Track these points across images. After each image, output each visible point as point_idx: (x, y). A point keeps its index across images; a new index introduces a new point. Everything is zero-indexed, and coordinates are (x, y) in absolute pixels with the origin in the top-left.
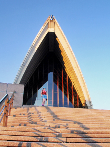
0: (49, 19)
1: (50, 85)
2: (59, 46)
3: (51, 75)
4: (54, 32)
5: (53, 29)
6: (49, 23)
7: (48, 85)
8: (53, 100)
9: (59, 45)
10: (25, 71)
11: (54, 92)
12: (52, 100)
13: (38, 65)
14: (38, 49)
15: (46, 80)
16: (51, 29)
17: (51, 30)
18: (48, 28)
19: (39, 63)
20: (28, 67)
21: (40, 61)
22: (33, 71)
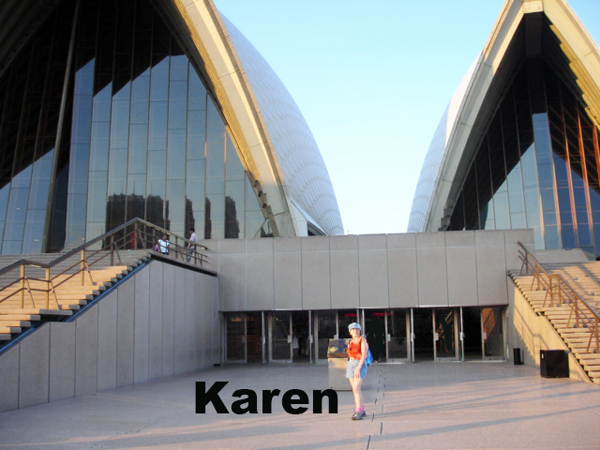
1: (542, 165)
2: (562, 46)
3: (541, 123)
4: (543, 12)
7: (539, 169)
8: (558, 212)
9: (560, 43)
10: (466, 140)
13: (499, 106)
14: (499, 69)
15: (528, 140)
16: (532, 3)
17: (531, 7)
18: (523, 2)
19: (501, 101)
21: (502, 95)
22: (485, 128)
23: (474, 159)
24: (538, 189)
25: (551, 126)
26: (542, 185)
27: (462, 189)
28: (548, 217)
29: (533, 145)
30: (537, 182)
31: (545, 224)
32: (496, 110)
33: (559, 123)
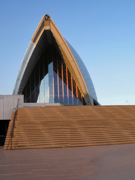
0: (45, 18)
1: (49, 77)
4: (50, 30)
5: (49, 27)
6: (45, 22)
9: (56, 40)
11: (54, 83)
12: (53, 91)
13: (39, 58)
15: (46, 72)
16: (47, 26)
17: (47, 28)
18: (44, 26)
19: (39, 57)
20: (28, 63)
22: (34, 64)
23: (30, 74)
24: (48, 84)
25: (54, 68)
26: (49, 83)
27: (26, 83)
28: (51, 93)
29: (48, 74)
30: (48, 82)
31: (50, 95)
32: (38, 59)
33: (56, 67)
